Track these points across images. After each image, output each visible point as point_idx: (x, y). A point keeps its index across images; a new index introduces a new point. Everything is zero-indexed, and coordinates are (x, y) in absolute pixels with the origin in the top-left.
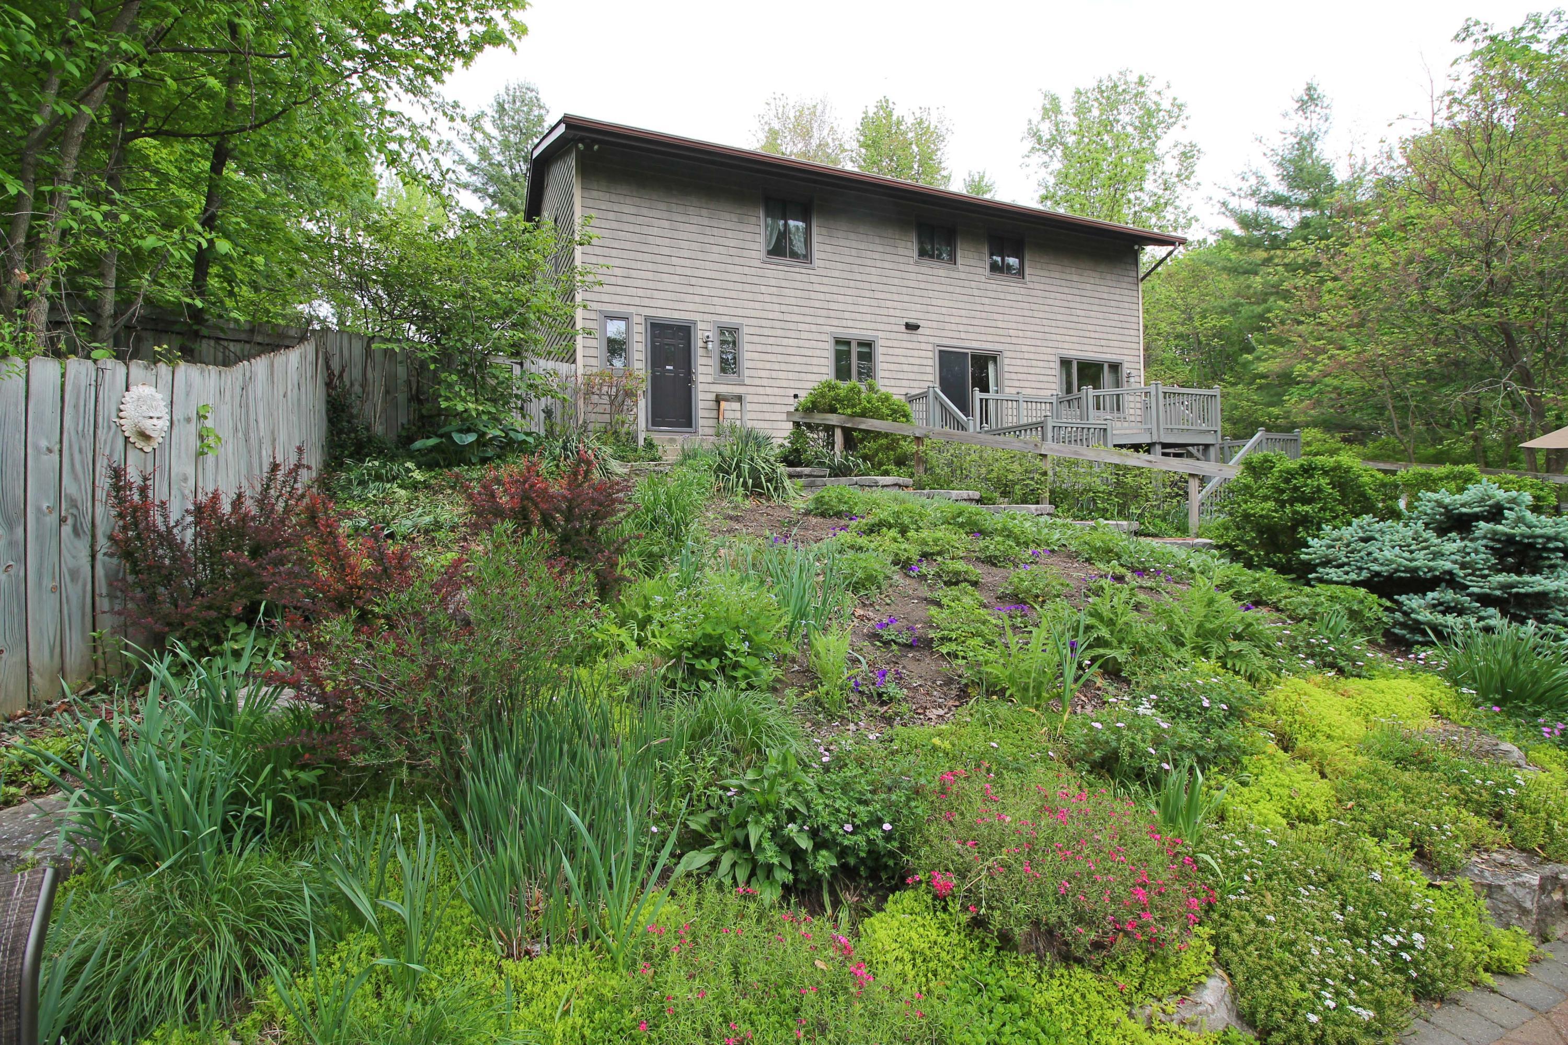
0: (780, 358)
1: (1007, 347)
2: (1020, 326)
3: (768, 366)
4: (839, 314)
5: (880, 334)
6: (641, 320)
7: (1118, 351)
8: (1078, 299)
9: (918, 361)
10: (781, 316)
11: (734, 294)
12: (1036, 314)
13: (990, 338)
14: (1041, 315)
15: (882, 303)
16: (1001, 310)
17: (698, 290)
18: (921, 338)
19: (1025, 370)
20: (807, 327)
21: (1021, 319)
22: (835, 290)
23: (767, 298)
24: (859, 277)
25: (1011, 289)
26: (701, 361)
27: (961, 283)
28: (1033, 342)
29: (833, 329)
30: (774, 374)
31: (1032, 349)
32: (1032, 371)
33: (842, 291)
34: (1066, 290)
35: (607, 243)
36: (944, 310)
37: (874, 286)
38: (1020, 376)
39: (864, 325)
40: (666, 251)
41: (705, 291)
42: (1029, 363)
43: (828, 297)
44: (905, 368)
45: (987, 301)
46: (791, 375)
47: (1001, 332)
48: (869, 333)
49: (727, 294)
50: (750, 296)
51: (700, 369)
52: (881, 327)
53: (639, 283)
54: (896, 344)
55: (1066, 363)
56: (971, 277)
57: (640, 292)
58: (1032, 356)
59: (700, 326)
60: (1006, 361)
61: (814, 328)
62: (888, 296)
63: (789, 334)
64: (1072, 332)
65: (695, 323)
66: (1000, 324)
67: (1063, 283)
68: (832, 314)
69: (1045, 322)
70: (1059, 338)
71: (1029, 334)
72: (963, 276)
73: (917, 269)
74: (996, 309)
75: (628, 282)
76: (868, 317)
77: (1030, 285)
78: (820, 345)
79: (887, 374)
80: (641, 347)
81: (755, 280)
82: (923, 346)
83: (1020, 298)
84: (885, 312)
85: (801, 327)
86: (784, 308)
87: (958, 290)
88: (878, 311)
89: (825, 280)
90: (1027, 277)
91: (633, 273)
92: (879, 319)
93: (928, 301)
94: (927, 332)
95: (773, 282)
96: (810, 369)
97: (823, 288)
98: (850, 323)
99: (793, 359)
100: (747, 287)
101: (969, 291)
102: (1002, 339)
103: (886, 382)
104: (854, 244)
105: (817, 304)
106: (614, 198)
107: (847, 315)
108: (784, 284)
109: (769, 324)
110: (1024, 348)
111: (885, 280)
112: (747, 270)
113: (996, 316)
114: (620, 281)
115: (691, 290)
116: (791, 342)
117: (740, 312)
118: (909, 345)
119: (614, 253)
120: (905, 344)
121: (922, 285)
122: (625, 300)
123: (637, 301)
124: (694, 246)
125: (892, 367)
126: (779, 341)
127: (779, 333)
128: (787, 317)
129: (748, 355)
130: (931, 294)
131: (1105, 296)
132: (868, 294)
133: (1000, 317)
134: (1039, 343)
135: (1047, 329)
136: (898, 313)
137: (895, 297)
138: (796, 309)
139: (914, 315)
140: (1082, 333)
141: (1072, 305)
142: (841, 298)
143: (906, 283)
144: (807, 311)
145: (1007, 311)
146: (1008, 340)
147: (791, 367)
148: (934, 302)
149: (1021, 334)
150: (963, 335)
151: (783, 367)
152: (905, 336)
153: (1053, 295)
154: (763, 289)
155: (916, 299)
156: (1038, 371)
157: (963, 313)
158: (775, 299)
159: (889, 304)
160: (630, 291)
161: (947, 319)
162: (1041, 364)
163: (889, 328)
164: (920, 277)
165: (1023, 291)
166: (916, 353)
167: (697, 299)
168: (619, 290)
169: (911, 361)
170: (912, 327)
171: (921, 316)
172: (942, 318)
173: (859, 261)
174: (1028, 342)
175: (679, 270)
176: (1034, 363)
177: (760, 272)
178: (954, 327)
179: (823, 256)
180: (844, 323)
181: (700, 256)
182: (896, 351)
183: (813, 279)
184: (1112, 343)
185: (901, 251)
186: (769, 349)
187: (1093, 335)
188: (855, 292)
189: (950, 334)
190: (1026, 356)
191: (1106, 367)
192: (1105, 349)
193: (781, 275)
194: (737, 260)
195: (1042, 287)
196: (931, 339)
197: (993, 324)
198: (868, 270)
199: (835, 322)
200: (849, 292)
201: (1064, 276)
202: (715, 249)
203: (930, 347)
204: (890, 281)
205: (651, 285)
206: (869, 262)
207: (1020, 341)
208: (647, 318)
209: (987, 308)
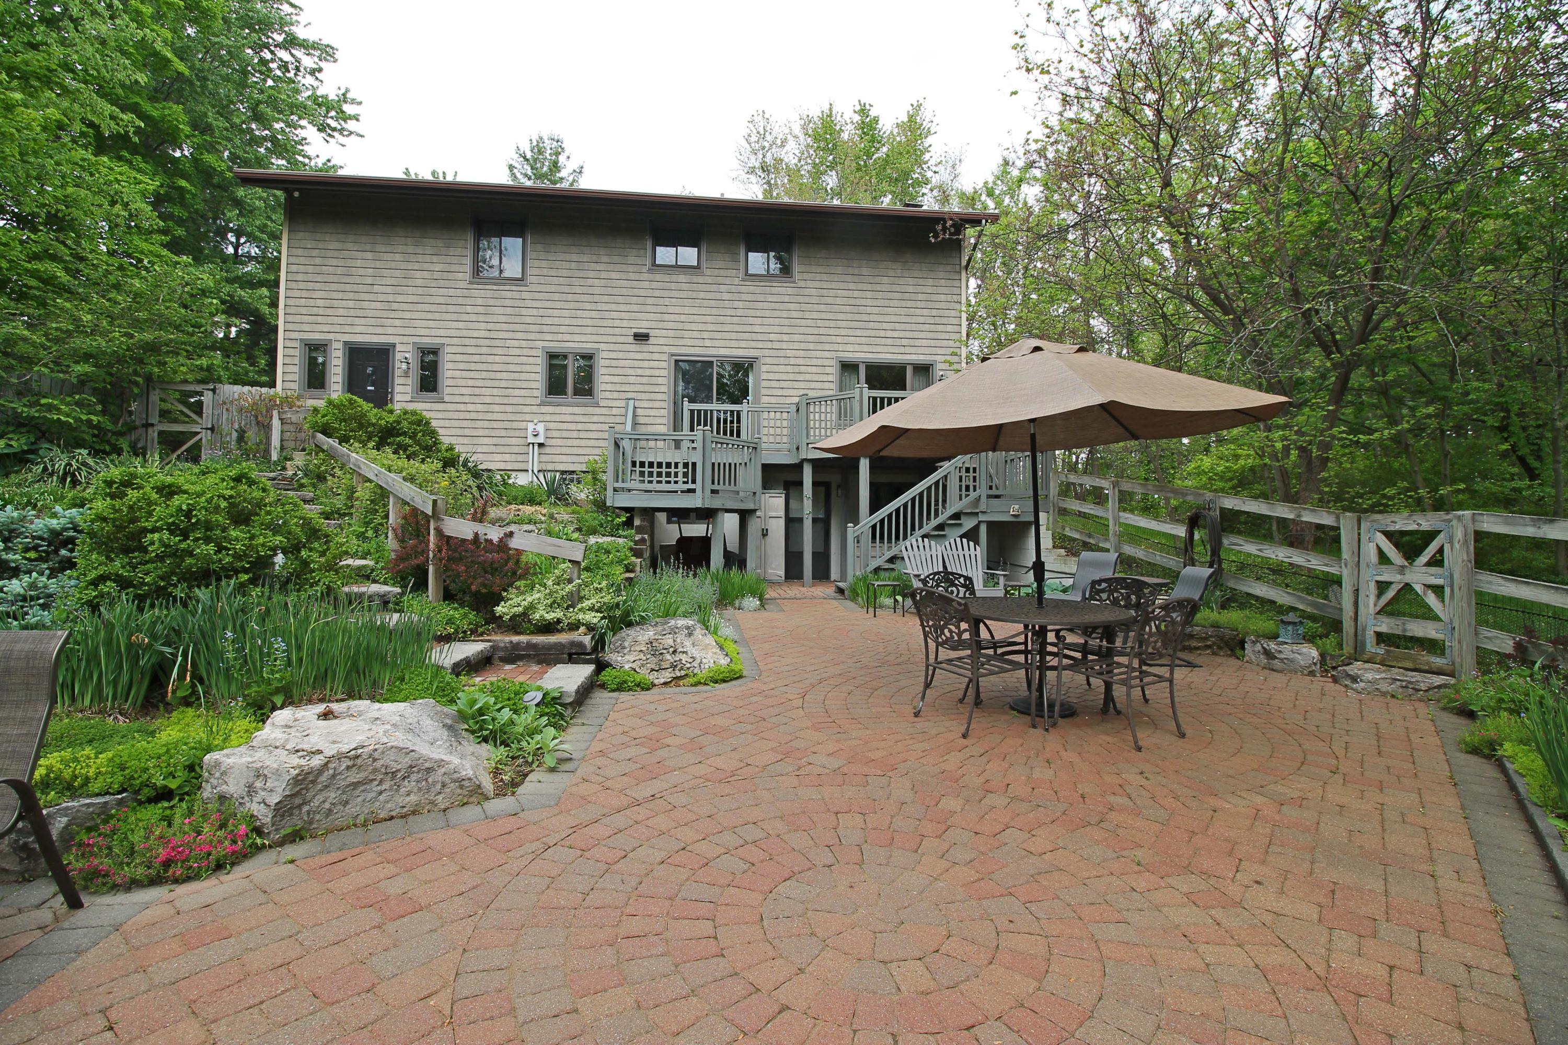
0: (484, 375)
1: (766, 352)
2: (786, 329)
3: (471, 383)
4: (554, 329)
5: (602, 346)
6: (340, 345)
7: (927, 351)
8: (869, 294)
9: (648, 372)
10: (487, 334)
11: (437, 316)
12: (807, 315)
13: (743, 344)
14: (815, 315)
15: (607, 315)
16: (758, 313)
17: (400, 314)
18: (651, 348)
19: (791, 377)
20: (516, 343)
21: (786, 322)
22: (548, 304)
23: (473, 318)
24: (579, 290)
25: (775, 290)
26: (398, 381)
27: (708, 287)
28: (803, 346)
29: (546, 344)
30: (477, 391)
31: (801, 353)
32: (801, 377)
33: (558, 305)
34: (852, 286)
35: (310, 277)
36: (683, 318)
37: (596, 298)
38: (783, 384)
39: (583, 338)
40: (369, 280)
41: (407, 315)
42: (797, 369)
43: (541, 312)
44: (632, 380)
45: (740, 304)
46: (495, 392)
47: (759, 337)
48: (589, 345)
49: (429, 316)
50: (454, 317)
51: (398, 389)
52: (605, 339)
53: (341, 312)
54: (621, 355)
55: (848, 368)
56: (720, 280)
57: (341, 320)
58: (801, 361)
59: (399, 348)
60: (764, 368)
61: (524, 344)
62: (614, 307)
63: (495, 351)
64: (859, 333)
65: (394, 345)
66: (757, 329)
67: (849, 278)
68: (545, 328)
69: (820, 323)
70: (839, 339)
71: (797, 337)
72: (709, 280)
73: (651, 277)
74: (752, 313)
75: (329, 312)
76: (589, 330)
77: (802, 284)
78: (531, 360)
79: (609, 387)
80: (339, 370)
81: (460, 301)
82: (656, 356)
83: (786, 299)
84: (610, 323)
85: (509, 343)
86: (490, 326)
87: (702, 295)
88: (600, 323)
89: (537, 296)
90: (797, 276)
91: (336, 303)
92: (602, 331)
93: (664, 309)
94: (661, 341)
95: (480, 301)
96: (518, 384)
97: (535, 304)
98: (567, 337)
99: (499, 375)
100: (451, 309)
101: (718, 296)
102: (760, 345)
103: (608, 395)
104: (575, 257)
105: (529, 320)
106: (318, 236)
107: (563, 329)
108: (492, 302)
109: (473, 342)
110: (789, 353)
111: (610, 291)
112: (452, 292)
113: (751, 320)
114: (321, 311)
115: (392, 314)
116: (497, 359)
117: (441, 332)
118: (639, 356)
119: (317, 286)
120: (632, 355)
121: (657, 293)
122: (326, 328)
123: (338, 329)
124: (398, 273)
125: (617, 379)
126: (484, 358)
127: (484, 350)
128: (493, 335)
129: (448, 372)
130: (667, 302)
131: (911, 289)
132: (588, 306)
133: (759, 321)
134: (811, 346)
135: (822, 331)
136: (625, 323)
137: (622, 307)
138: (505, 327)
139: (645, 324)
140: (873, 333)
141: (858, 302)
142: (556, 312)
143: (636, 292)
144: (518, 327)
145: (767, 313)
146: (769, 345)
147: (497, 384)
148: (671, 310)
149: (785, 337)
150: (708, 343)
151: (488, 383)
152: (633, 347)
153: (832, 293)
154: (469, 309)
155: (649, 308)
156: (808, 377)
157: (709, 319)
158: (481, 318)
159: (614, 315)
160: (330, 320)
161: (687, 326)
162: (814, 369)
163: (614, 339)
164: (655, 285)
165: (790, 291)
166: (646, 364)
167: (398, 322)
168: (320, 319)
169: (639, 372)
170: (641, 337)
171: (653, 325)
172: (680, 326)
173: (581, 274)
174: (796, 346)
175: (381, 297)
176: (803, 369)
177: (466, 293)
178: (696, 334)
179: (536, 272)
180: (560, 337)
181: (404, 282)
182: (622, 363)
183: (525, 295)
184: (917, 343)
185: (631, 260)
186: (473, 366)
187: (889, 334)
188: (572, 305)
189: (690, 342)
190: (792, 361)
191: (909, 371)
192: (908, 350)
193: (489, 294)
194: (442, 283)
195: (817, 284)
196: (666, 349)
197: (749, 328)
198: (590, 282)
199: (549, 337)
200: (567, 305)
201: (851, 271)
202: (418, 274)
203: (665, 357)
204: (616, 291)
205: (352, 313)
206: (591, 274)
207: (784, 346)
208: (345, 343)
209: (740, 312)
